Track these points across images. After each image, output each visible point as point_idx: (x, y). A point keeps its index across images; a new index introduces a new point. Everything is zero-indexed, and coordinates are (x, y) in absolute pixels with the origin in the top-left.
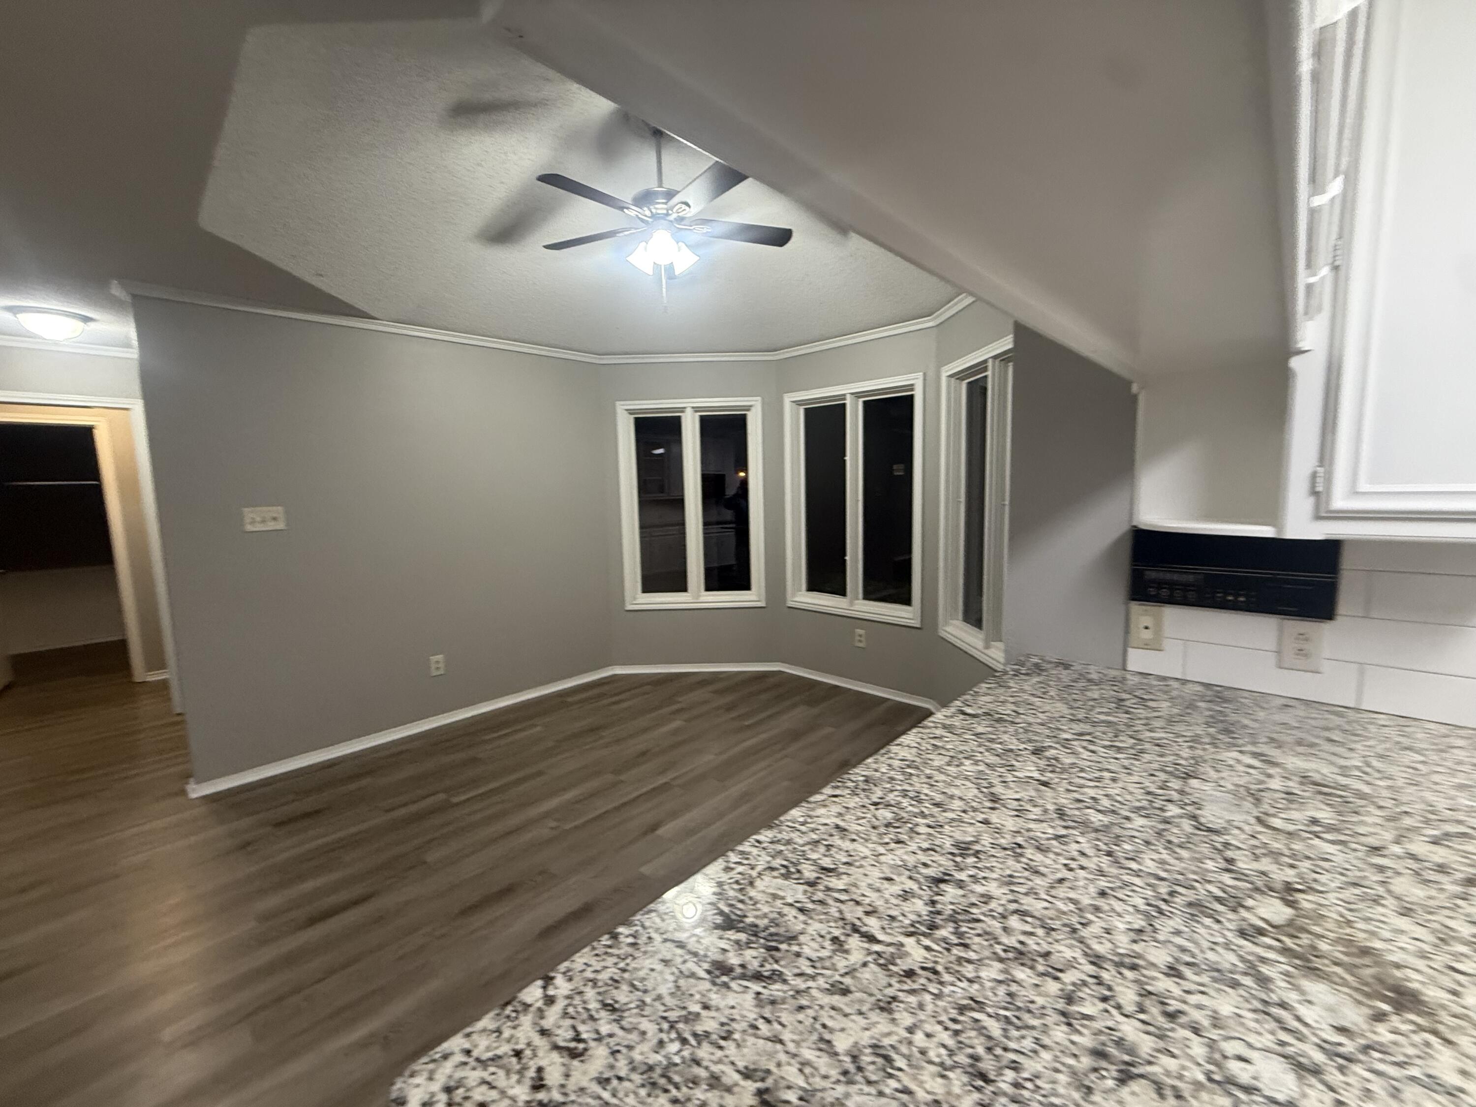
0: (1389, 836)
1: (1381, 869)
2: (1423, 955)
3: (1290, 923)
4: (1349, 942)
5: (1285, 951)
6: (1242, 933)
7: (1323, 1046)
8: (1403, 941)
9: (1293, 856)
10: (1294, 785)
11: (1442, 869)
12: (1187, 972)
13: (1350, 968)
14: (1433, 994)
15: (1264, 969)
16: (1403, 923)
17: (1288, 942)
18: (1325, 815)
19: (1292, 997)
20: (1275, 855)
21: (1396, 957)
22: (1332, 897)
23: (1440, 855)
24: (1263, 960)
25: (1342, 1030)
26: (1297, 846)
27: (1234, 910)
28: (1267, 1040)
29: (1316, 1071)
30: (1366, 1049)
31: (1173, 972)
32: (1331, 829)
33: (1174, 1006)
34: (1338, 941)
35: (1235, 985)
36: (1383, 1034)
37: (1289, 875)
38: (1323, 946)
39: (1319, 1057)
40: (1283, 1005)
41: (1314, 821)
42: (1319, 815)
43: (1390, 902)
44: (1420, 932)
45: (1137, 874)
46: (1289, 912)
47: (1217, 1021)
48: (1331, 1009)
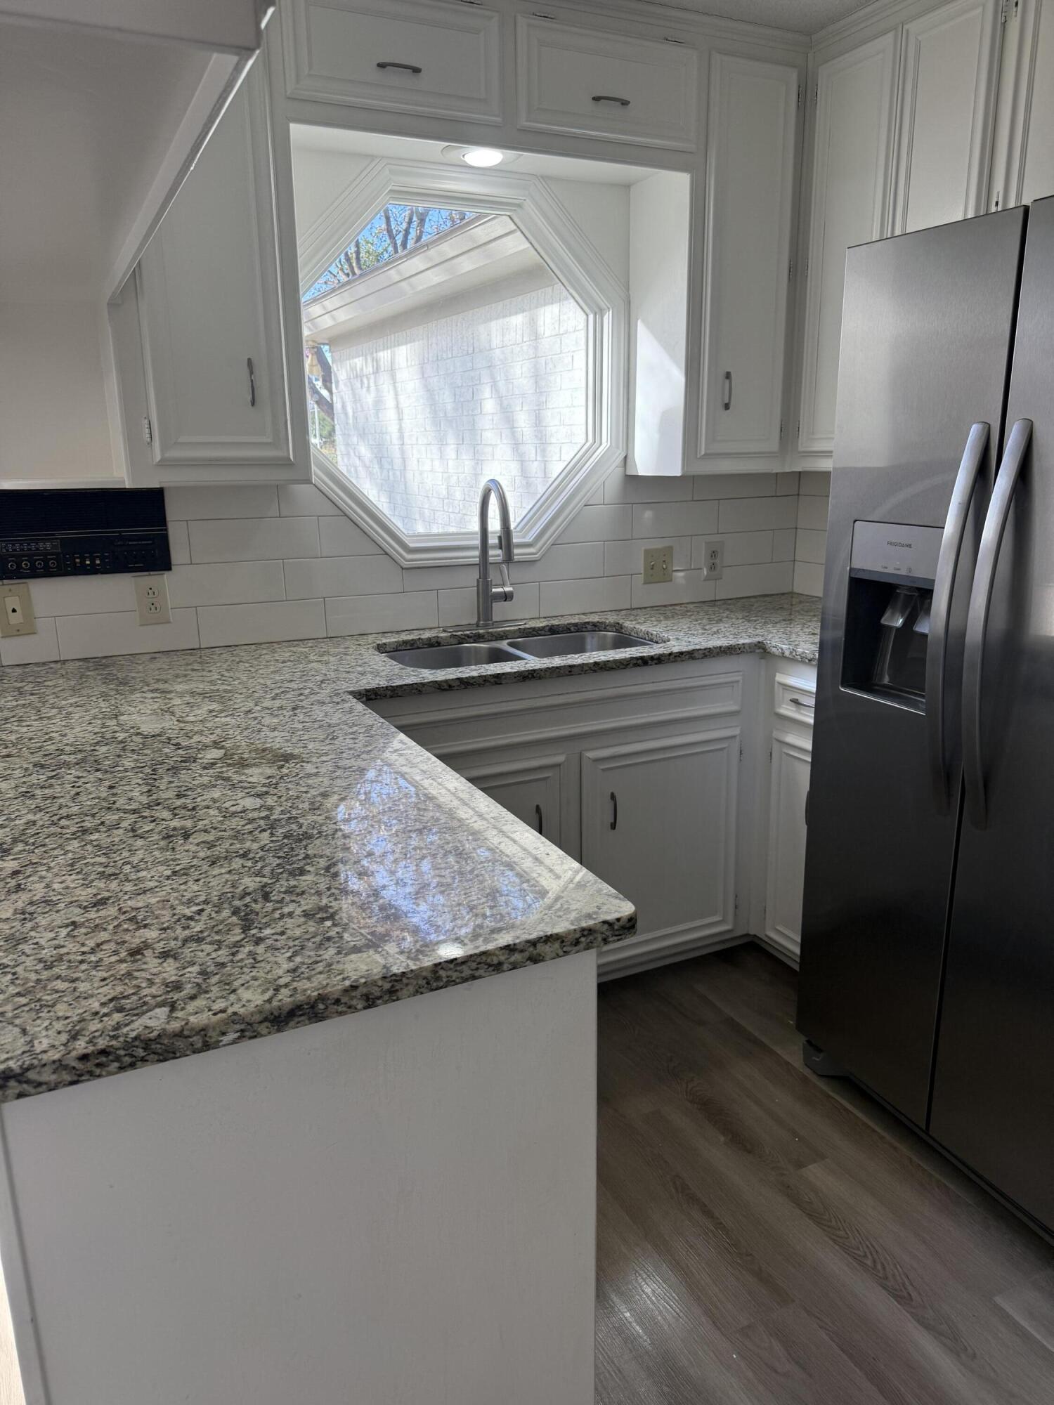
0: (251, 705)
1: (255, 718)
2: (287, 741)
3: (225, 755)
4: (256, 750)
5: (229, 765)
6: (205, 768)
7: (264, 785)
8: (278, 740)
9: (209, 730)
10: (187, 698)
11: (281, 708)
12: (189, 793)
13: (262, 758)
14: (296, 751)
15: (225, 775)
16: (276, 733)
17: (229, 761)
18: (214, 706)
19: (243, 777)
20: (201, 733)
21: (278, 746)
22: (238, 737)
23: (277, 703)
24: (222, 772)
25: (269, 777)
26: (209, 725)
27: (194, 762)
28: (241, 795)
29: (267, 793)
30: (281, 778)
31: (179, 796)
32: (221, 711)
33: (190, 806)
34: (250, 752)
35: (215, 786)
36: (285, 771)
37: (213, 738)
38: (246, 756)
39: (264, 789)
40: (240, 782)
41: (211, 711)
42: (211, 708)
43: (265, 729)
44: (283, 734)
45: (126, 770)
46: (223, 751)
47: (214, 801)
48: (261, 774)
